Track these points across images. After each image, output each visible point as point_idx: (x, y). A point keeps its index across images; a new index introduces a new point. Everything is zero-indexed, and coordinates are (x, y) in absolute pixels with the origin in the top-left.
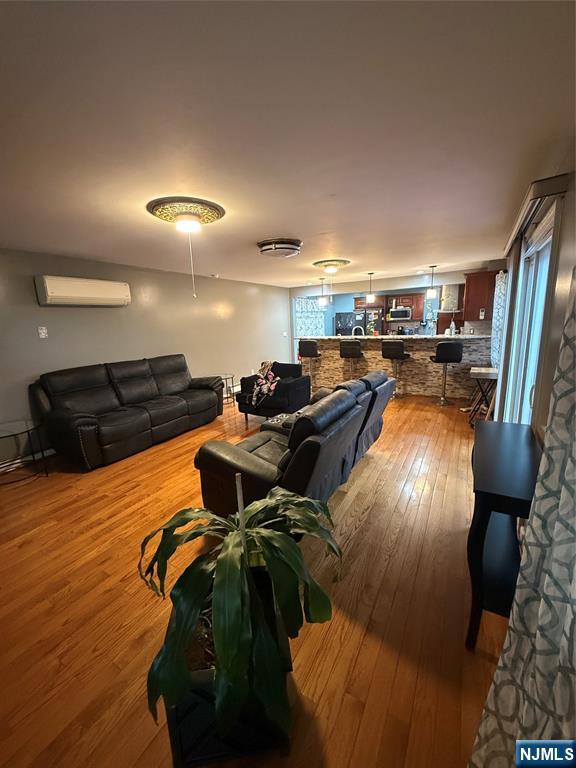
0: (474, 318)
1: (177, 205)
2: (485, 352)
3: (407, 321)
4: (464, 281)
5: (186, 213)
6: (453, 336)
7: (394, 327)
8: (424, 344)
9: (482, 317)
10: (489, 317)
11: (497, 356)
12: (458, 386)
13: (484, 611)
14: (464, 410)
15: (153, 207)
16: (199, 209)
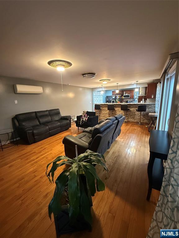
0: (150, 97)
1: (57, 62)
2: (154, 108)
3: (129, 98)
4: (147, 86)
5: (60, 65)
6: (143, 103)
7: (125, 100)
8: (134, 106)
9: (152, 97)
10: (155, 97)
11: (157, 109)
12: (145, 119)
13: (152, 189)
14: (147, 126)
15: (50, 63)
16: (64, 63)
